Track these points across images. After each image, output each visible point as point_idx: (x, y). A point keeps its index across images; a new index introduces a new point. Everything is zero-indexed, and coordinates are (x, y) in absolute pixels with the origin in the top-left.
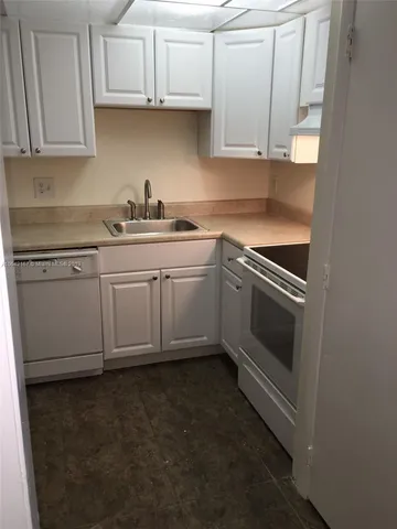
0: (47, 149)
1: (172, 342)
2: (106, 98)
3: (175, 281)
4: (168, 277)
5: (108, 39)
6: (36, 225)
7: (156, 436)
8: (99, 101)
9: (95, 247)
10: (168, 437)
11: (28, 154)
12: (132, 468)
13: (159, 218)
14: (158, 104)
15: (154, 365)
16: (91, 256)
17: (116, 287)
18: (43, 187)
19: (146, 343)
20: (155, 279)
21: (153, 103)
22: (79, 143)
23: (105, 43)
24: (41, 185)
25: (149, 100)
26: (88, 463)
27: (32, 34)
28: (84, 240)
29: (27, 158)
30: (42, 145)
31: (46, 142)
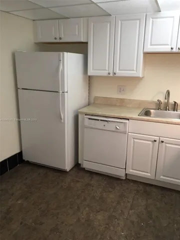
0: (119, 73)
1: (162, 177)
2: (150, 48)
3: (167, 145)
4: (162, 142)
5: (154, 20)
6: (115, 106)
7: (127, 219)
8: (146, 50)
9: (128, 119)
10: (133, 222)
11: (111, 75)
12: (106, 227)
13: (174, 110)
14: (177, 50)
15: (152, 185)
16: (125, 123)
17: (135, 140)
18: (121, 90)
19: (147, 173)
20: (155, 141)
21: (174, 50)
22: (133, 70)
23: (153, 21)
24: (120, 89)
25: (172, 49)
26: (91, 215)
27: (120, 22)
28: (123, 115)
29: (111, 77)
30: (117, 71)
31: (119, 70)
